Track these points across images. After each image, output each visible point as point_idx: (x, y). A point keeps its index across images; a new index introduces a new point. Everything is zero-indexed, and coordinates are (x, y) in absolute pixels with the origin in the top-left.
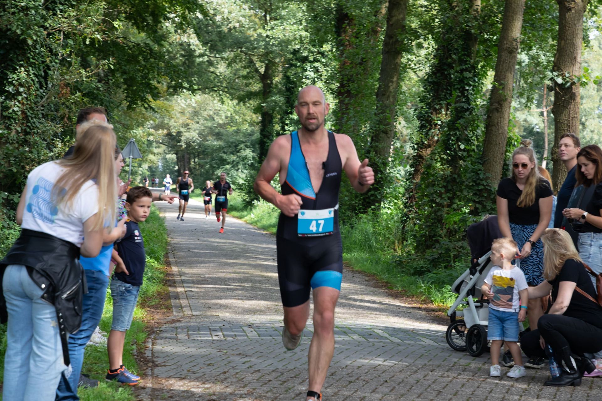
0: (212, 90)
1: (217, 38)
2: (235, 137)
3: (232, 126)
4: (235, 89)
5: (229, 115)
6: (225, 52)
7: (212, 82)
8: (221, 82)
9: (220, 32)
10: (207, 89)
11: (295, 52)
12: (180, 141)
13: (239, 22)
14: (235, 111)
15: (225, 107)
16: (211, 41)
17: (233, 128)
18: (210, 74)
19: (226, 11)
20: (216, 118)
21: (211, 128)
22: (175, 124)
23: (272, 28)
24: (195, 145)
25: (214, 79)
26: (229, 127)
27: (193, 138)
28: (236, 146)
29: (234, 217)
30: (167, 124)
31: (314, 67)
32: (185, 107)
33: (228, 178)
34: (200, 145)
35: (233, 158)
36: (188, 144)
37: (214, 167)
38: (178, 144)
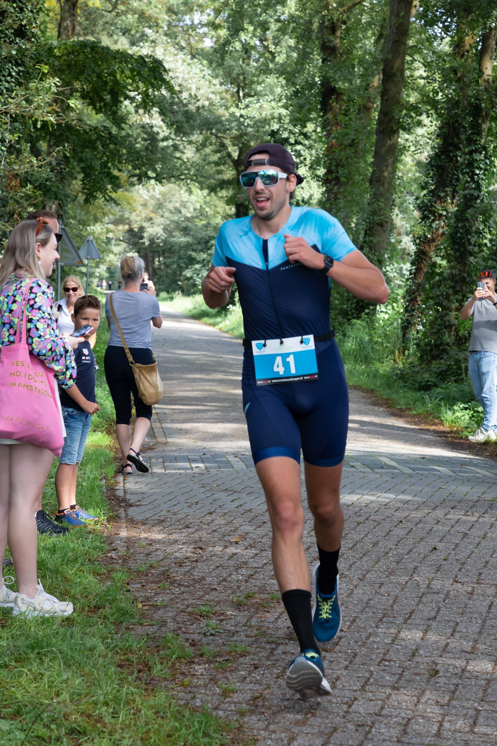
0: (178, 178)
1: (183, 119)
2: (204, 233)
3: (201, 220)
4: (204, 177)
5: (198, 207)
6: (193, 134)
7: (178, 170)
8: (189, 169)
9: (187, 111)
10: (173, 177)
11: (273, 134)
12: (142, 238)
13: (208, 99)
14: (205, 203)
15: (193, 198)
16: (177, 122)
17: (204, 222)
18: (176, 160)
19: (194, 87)
20: (184, 211)
21: (177, 223)
22: (138, 219)
23: (247, 106)
24: (160, 243)
25: (181, 166)
26: (197, 220)
27: (157, 234)
28: (207, 242)
29: (206, 324)
30: (128, 218)
31: (296, 151)
32: (148, 198)
33: (198, 279)
34: (165, 242)
35: (204, 256)
36: (152, 241)
37: (182, 267)
38: (141, 241)
